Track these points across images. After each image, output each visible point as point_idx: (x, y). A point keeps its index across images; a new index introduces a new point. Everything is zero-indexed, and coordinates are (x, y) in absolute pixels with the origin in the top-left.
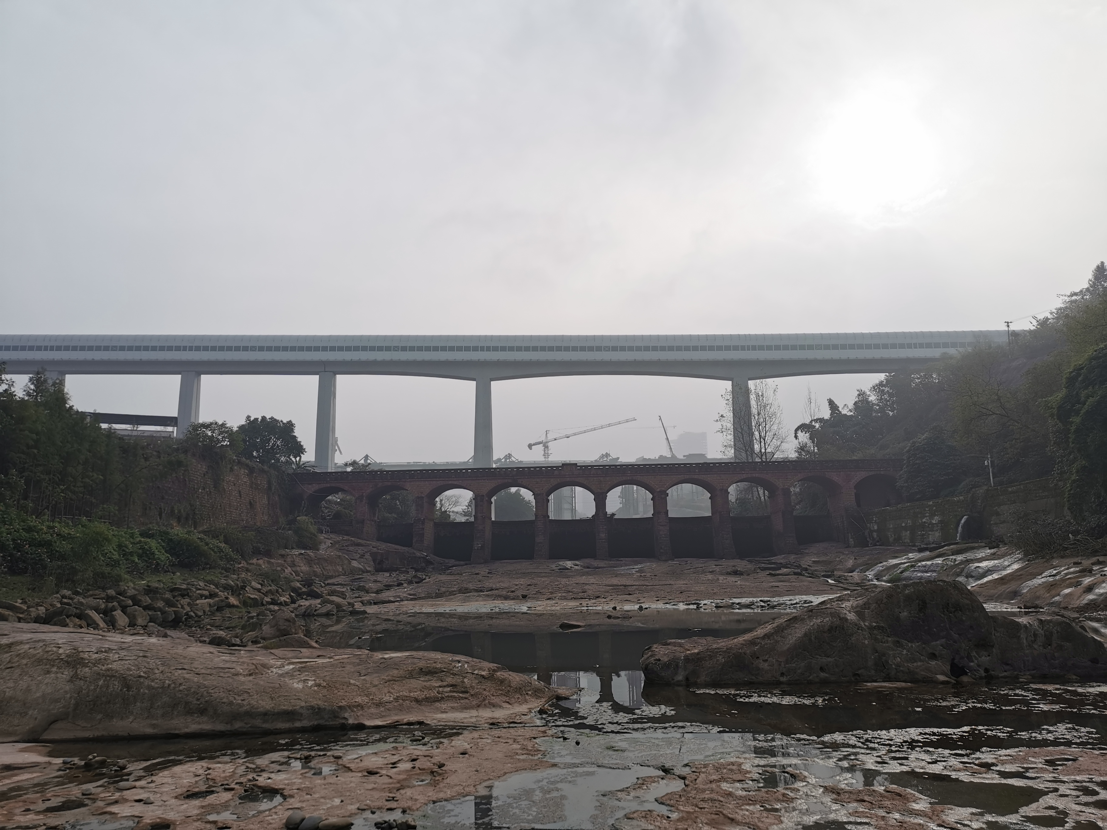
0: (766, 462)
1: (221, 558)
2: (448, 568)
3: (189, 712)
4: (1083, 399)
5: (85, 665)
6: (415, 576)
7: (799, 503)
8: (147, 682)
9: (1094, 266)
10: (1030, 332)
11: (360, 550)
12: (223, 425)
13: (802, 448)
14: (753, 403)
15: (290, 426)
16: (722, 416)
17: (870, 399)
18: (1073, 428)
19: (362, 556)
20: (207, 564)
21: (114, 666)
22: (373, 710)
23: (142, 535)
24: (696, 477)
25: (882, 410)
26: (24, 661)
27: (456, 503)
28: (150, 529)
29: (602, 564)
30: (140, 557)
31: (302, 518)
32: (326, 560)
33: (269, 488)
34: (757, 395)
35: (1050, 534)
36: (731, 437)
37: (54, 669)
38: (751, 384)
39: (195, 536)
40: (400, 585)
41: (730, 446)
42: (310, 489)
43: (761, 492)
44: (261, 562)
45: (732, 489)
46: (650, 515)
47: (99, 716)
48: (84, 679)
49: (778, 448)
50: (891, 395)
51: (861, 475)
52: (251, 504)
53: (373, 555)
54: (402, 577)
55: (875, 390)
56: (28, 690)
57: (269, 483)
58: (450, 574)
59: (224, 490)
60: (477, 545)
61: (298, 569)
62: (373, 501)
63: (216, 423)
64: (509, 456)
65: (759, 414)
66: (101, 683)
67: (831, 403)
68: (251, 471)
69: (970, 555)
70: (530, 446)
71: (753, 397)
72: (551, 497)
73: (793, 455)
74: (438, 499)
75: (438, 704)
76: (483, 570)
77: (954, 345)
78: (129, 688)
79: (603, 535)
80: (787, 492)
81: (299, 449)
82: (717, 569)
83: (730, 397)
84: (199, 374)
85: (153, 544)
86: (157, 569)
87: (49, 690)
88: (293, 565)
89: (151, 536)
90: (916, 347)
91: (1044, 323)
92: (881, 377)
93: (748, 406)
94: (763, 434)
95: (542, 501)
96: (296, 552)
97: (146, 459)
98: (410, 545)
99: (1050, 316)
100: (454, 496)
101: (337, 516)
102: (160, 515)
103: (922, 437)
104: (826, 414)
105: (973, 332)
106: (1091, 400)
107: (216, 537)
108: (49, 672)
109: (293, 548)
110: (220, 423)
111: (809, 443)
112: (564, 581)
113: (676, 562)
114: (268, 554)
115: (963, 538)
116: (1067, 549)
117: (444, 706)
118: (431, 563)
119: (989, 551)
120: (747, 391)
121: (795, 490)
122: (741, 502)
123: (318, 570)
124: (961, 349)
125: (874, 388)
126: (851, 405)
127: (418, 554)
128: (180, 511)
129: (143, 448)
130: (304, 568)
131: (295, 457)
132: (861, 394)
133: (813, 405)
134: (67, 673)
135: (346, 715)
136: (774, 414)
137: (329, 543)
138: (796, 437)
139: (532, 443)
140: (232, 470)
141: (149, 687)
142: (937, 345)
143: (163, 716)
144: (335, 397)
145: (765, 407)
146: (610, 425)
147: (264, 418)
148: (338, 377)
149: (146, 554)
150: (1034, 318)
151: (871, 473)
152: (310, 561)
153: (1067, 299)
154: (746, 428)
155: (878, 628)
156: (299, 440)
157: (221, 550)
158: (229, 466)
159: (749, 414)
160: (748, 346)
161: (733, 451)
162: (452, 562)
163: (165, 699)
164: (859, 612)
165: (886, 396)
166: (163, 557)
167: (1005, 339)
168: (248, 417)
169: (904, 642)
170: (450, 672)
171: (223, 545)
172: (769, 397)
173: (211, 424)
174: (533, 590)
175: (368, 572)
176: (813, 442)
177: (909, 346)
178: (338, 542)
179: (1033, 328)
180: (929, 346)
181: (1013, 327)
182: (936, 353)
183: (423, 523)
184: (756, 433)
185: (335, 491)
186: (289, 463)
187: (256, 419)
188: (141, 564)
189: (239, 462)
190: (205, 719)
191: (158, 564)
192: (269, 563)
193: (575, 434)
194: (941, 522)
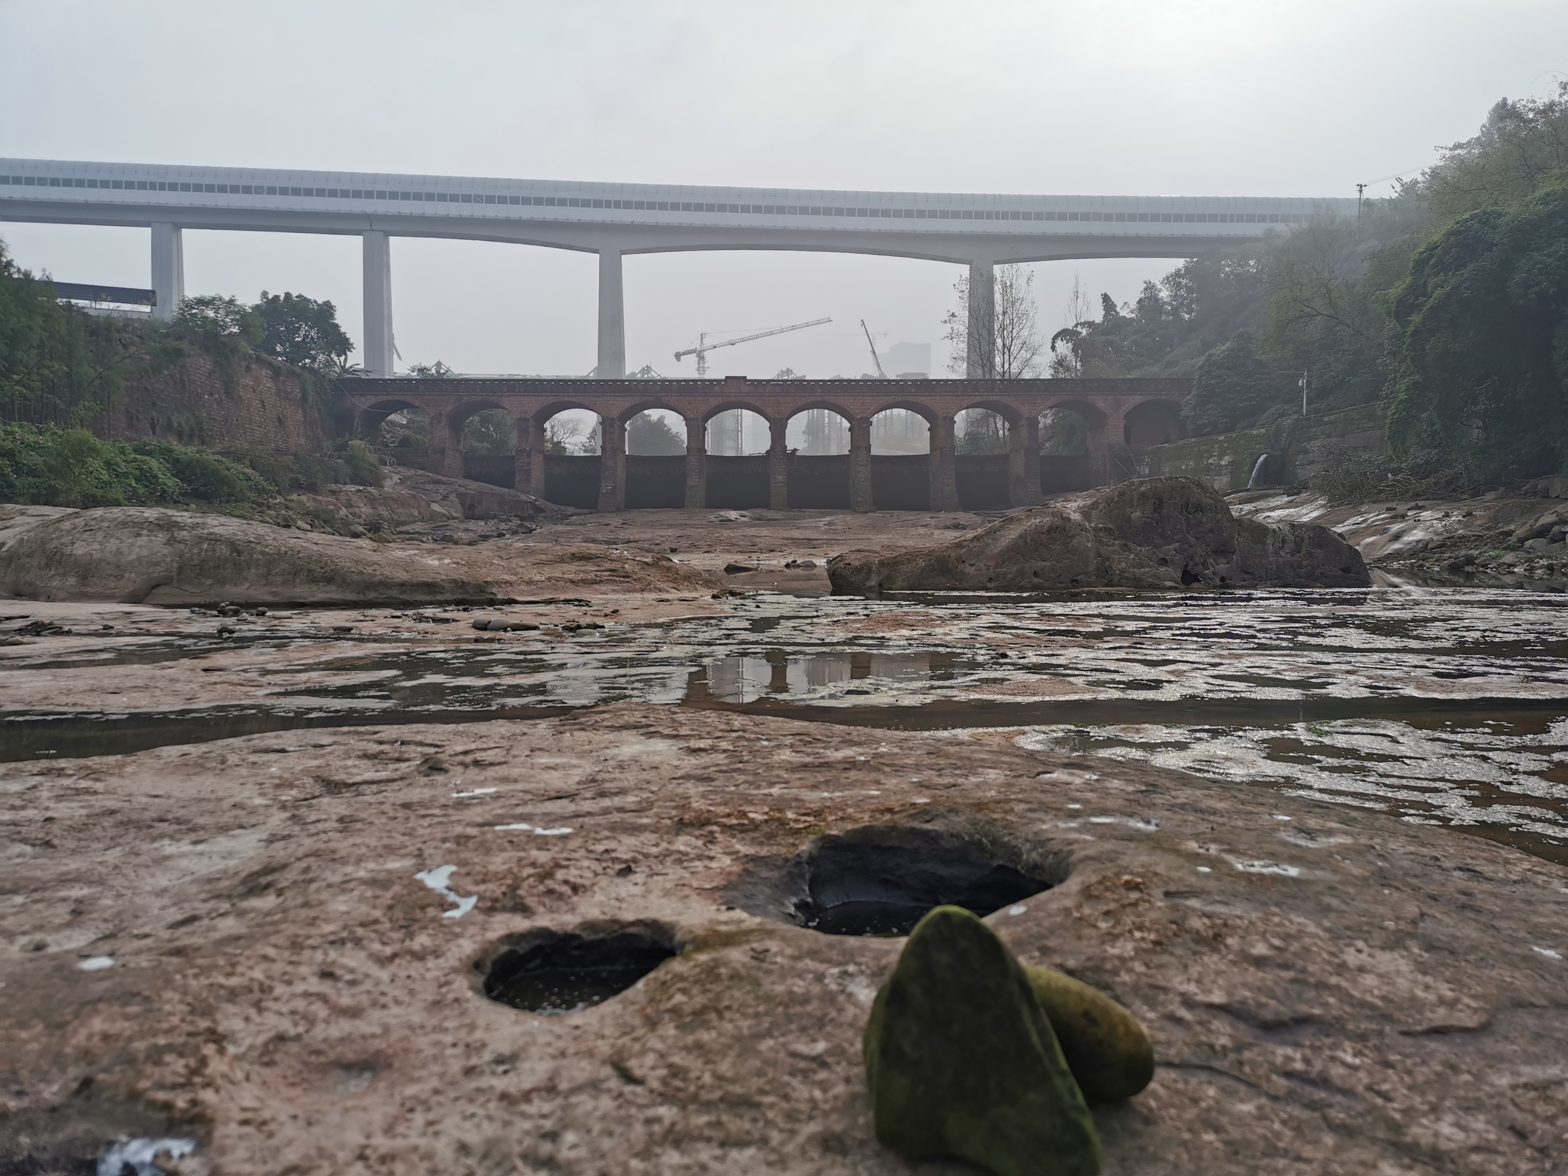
0: (1009, 380)
1: (250, 489)
2: (567, 517)
3: (314, 580)
4: (1429, 290)
5: (182, 528)
6: (521, 526)
7: (1049, 440)
8: (259, 548)
9: (1492, 105)
10: (1391, 200)
11: (442, 489)
12: (231, 302)
13: (1060, 363)
14: (998, 297)
15: (327, 309)
16: (953, 315)
17: (1161, 294)
18: (1410, 329)
19: (445, 497)
20: (230, 495)
21: (217, 530)
22: (523, 587)
23: (135, 451)
24: (911, 399)
25: (1175, 311)
26: (105, 524)
27: (574, 432)
28: (146, 444)
29: (778, 515)
30: (138, 480)
31: (356, 443)
32: (393, 499)
33: (305, 398)
34: (1004, 285)
35: (1365, 474)
36: (963, 346)
37: (145, 532)
38: (997, 269)
39: (209, 456)
40: (501, 535)
41: (962, 358)
42: (364, 403)
43: (999, 424)
44: (304, 498)
45: (961, 418)
46: (846, 452)
47: (209, 582)
48: (182, 541)
49: (1026, 362)
50: (1190, 290)
51: (1135, 400)
52: (279, 420)
53: (462, 497)
54: (503, 526)
55: (1169, 282)
56: (119, 552)
57: (303, 390)
58: (570, 524)
59: (240, 398)
60: (606, 487)
61: (357, 510)
62: (456, 423)
63: (220, 299)
64: (648, 369)
65: (1004, 313)
66: (205, 546)
67: (1106, 298)
68: (276, 372)
69: (1261, 504)
70: (678, 356)
71: (998, 288)
72: (709, 424)
73: (1047, 374)
74: (547, 425)
75: (596, 586)
76: (615, 520)
77: (1285, 219)
78: (239, 553)
79: (780, 477)
80: (1033, 422)
81: (343, 345)
82: (933, 522)
83: (966, 287)
84: (178, 227)
85: (154, 463)
86: (163, 499)
87: (144, 552)
88: (349, 505)
89: (149, 453)
90: (1232, 221)
91: (1409, 188)
92: (1179, 263)
93: (991, 303)
94: (1008, 342)
95: (697, 430)
96: (353, 488)
97: (125, 347)
98: (511, 485)
99: (1420, 178)
100: (572, 421)
101: (405, 442)
102: (153, 428)
103: (1221, 349)
104: (1097, 315)
105: (1313, 200)
106: (1440, 291)
107: (238, 460)
108: (139, 535)
109: (345, 484)
110: (227, 298)
111: (1071, 357)
112: (726, 533)
113: (878, 514)
114: (312, 488)
115: (1257, 482)
116: (1381, 491)
117: (604, 588)
118: (542, 511)
119: (1286, 499)
120: (991, 280)
121: (1046, 420)
122: (972, 437)
123: (386, 514)
124: (1292, 225)
125: (1167, 280)
126: (1133, 304)
127: (523, 497)
128: (180, 425)
129: (118, 330)
130: (365, 510)
131: (339, 356)
132: (1150, 287)
133: (1080, 300)
134: (161, 537)
135: (494, 590)
136: (1026, 314)
137: (396, 478)
138: (1053, 348)
139: (681, 350)
140: (248, 369)
141: (263, 553)
142: (1262, 219)
143: (283, 583)
144: (388, 271)
145: (1013, 303)
146: (793, 328)
147: (288, 295)
148: (392, 239)
149: (145, 476)
150: (1399, 180)
151: (1149, 398)
152: (372, 501)
153: (1448, 153)
154: (985, 333)
155: (1106, 529)
156: (343, 330)
157: (249, 479)
158: (244, 364)
159: (991, 315)
160: (997, 213)
161: (965, 365)
162: (571, 510)
163: (284, 566)
164: (1086, 513)
165: (1183, 292)
166: (171, 482)
167: (1353, 212)
168: (264, 294)
169: (1132, 546)
170: (607, 558)
171: (249, 471)
172: (1021, 288)
173: (214, 299)
174: (685, 543)
175: (454, 518)
176: (1076, 356)
177: (1224, 219)
178: (410, 478)
179: (1394, 196)
180: (1251, 218)
181: (1368, 194)
182: (1256, 230)
183: (529, 455)
184: (999, 341)
185: (397, 407)
186: (330, 363)
187: (276, 297)
188: (141, 490)
189: (258, 359)
190: (333, 588)
191: (164, 491)
192: (315, 500)
193: (743, 340)
194: (1232, 463)
